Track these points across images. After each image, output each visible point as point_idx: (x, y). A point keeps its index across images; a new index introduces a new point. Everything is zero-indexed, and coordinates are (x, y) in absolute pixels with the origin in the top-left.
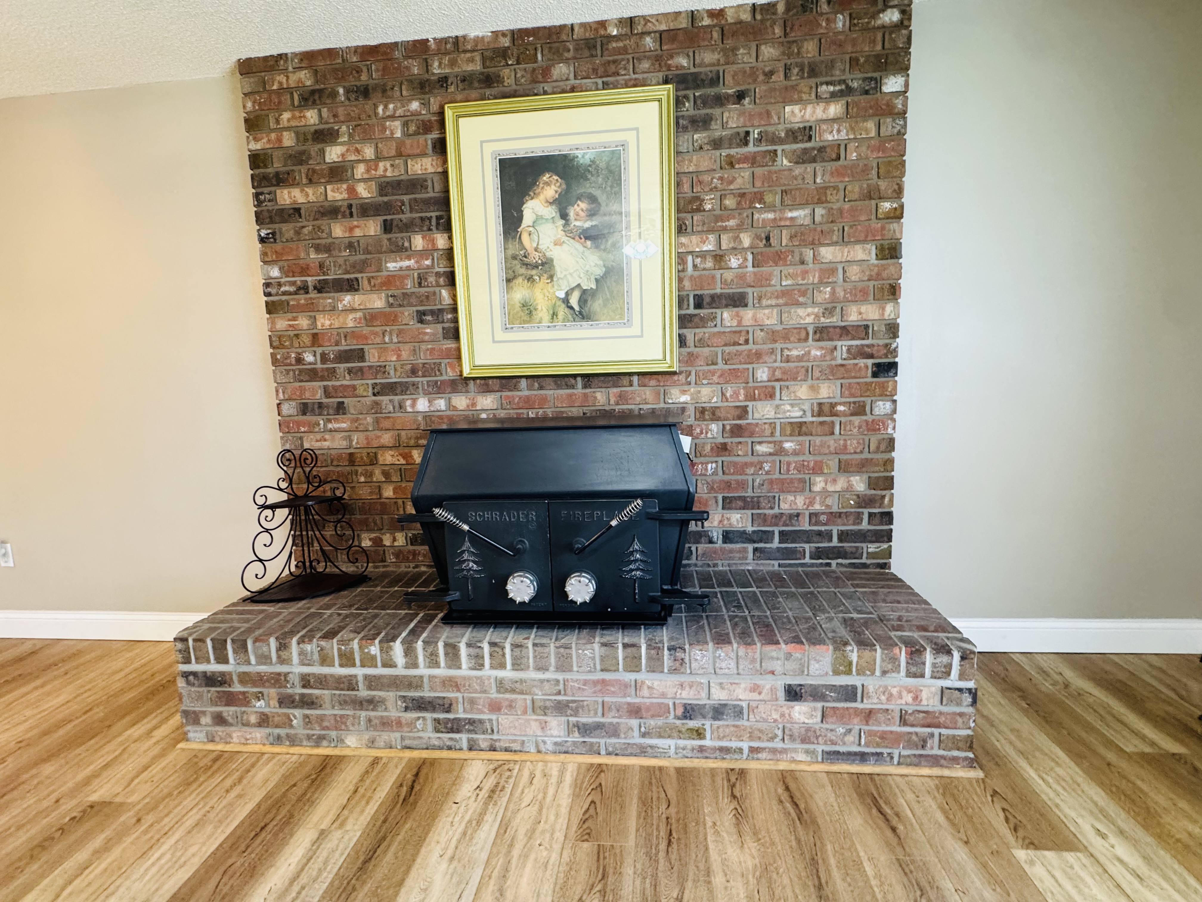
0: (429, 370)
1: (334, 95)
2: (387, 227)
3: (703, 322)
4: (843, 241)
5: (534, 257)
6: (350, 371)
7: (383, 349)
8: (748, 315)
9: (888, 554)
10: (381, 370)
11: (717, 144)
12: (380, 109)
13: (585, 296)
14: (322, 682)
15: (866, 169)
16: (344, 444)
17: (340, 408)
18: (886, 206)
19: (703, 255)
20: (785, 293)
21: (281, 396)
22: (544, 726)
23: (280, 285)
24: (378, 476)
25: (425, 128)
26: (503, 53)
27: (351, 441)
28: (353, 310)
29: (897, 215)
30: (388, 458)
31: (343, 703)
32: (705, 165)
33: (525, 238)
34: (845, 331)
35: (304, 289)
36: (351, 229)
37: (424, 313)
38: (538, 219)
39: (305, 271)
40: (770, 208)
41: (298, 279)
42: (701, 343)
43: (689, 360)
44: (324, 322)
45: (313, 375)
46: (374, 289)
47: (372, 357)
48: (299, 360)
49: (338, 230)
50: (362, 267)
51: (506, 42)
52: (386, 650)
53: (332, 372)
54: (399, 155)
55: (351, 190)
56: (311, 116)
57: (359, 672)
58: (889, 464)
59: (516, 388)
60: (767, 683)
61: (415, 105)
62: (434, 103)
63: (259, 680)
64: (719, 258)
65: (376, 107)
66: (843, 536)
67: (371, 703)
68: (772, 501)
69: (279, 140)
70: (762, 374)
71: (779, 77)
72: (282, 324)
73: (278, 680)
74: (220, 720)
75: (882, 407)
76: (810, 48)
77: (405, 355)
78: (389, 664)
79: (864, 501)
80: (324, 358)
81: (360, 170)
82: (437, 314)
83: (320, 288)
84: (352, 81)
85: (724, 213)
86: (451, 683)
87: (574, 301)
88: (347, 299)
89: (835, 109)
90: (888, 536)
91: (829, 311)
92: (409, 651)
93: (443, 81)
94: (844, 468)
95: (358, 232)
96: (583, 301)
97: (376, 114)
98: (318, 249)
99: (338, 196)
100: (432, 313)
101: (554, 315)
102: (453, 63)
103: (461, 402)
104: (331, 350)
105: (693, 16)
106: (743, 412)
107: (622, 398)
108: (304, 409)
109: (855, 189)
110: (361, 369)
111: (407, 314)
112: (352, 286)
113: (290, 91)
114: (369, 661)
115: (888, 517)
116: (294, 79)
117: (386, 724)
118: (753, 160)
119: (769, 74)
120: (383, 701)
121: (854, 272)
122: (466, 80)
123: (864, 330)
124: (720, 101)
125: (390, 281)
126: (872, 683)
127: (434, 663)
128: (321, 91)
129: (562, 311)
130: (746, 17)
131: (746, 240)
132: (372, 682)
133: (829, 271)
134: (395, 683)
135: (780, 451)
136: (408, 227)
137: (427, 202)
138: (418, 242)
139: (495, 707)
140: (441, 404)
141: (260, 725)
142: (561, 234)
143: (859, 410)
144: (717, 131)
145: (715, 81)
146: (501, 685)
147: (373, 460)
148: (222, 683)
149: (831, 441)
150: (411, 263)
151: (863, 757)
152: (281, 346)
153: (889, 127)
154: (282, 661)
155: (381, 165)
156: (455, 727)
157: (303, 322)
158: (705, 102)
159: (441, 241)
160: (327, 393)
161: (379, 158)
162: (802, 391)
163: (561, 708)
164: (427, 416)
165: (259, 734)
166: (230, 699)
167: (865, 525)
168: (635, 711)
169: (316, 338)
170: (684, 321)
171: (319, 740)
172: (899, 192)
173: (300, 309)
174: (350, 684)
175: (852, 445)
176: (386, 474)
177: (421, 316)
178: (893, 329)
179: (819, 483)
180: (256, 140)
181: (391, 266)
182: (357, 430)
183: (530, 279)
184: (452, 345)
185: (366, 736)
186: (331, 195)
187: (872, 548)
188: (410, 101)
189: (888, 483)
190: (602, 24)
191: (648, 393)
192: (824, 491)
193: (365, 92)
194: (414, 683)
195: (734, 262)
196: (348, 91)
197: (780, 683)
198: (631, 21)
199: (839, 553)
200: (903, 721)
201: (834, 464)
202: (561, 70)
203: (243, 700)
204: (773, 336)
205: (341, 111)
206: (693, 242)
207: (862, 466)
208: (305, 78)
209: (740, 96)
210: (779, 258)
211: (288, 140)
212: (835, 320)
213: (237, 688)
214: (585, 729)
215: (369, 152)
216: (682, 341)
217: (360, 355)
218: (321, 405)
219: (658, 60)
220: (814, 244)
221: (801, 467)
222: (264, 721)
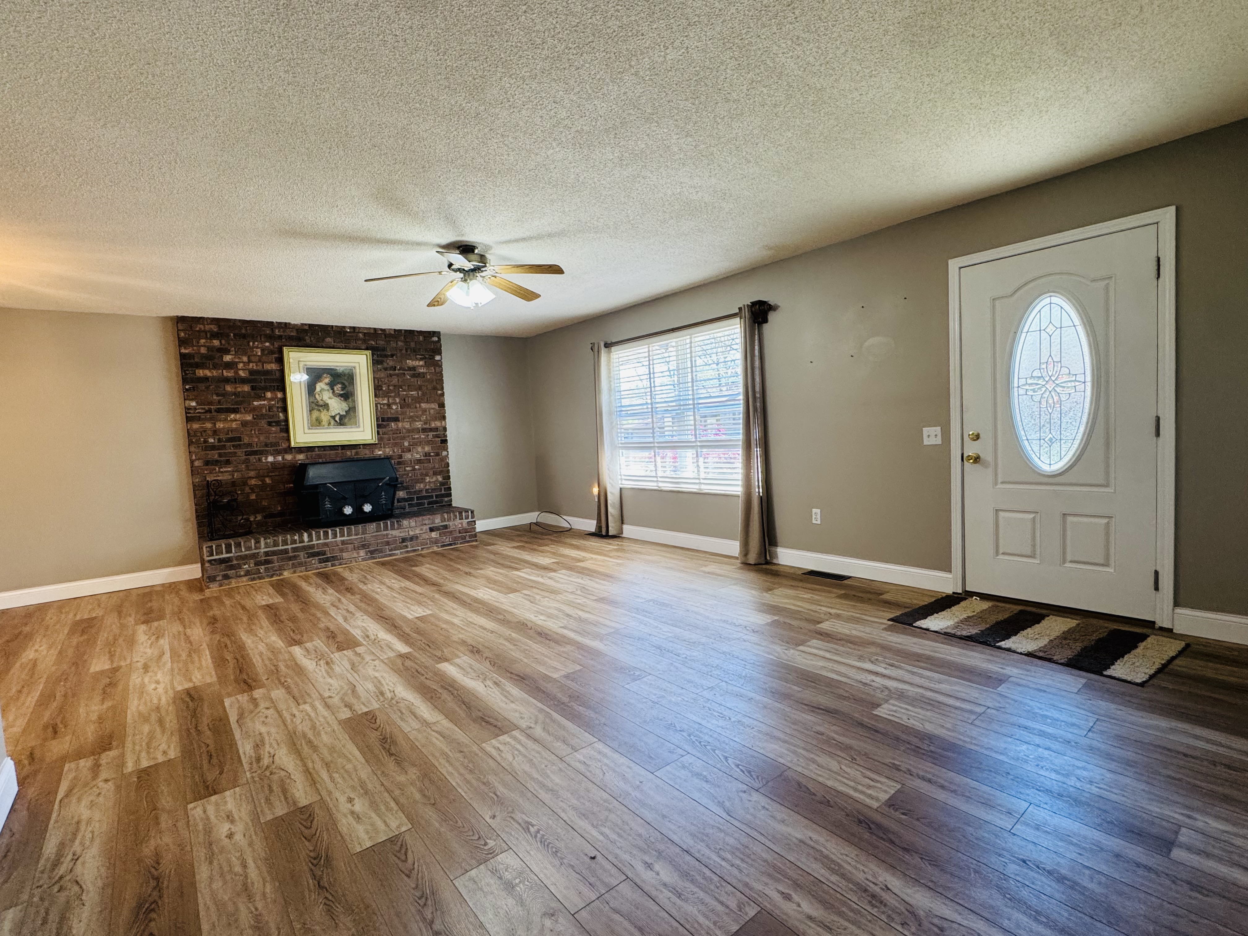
0: (273, 445)
1: (228, 336)
2: (253, 388)
3: (385, 427)
4: (427, 402)
5: (321, 403)
6: (233, 446)
7: (251, 436)
8: (400, 424)
9: (451, 501)
10: (250, 445)
11: (386, 369)
12: (251, 344)
13: (342, 417)
14: (274, 553)
15: (433, 381)
16: (230, 477)
17: (228, 462)
18: (440, 392)
19: (384, 404)
20: (411, 417)
21: (194, 457)
22: (358, 553)
23: (196, 409)
24: (247, 490)
25: (272, 352)
26: (305, 331)
27: (233, 476)
28: (236, 420)
29: (443, 395)
30: (253, 482)
31: (282, 560)
32: (382, 375)
33: (317, 396)
34: (431, 430)
35: (210, 411)
36: (236, 388)
37: (271, 422)
38: (322, 390)
39: (211, 403)
40: (404, 391)
41: (207, 407)
42: (384, 434)
43: (380, 439)
44: (219, 425)
45: (213, 447)
46: (247, 412)
47: (246, 440)
48: (206, 441)
49: (229, 388)
50: (241, 403)
51: (307, 327)
52: (301, 536)
53: (224, 447)
54: (260, 361)
55: (236, 373)
56: (216, 343)
57: (289, 547)
58: (448, 471)
59: (313, 451)
60: (425, 527)
61: (267, 344)
62: (276, 345)
63: (245, 558)
64: (389, 405)
65: (249, 342)
66: (437, 496)
67: (295, 557)
68: (413, 487)
69: (199, 350)
70: (406, 444)
71: (404, 351)
72: (196, 426)
73: (254, 556)
74: (226, 577)
75: (444, 453)
76: (413, 345)
77: (262, 439)
78: (303, 542)
79: (442, 484)
80: (220, 440)
81: (241, 366)
82: (278, 423)
83: (219, 411)
84: (237, 331)
85: (389, 391)
86: (326, 544)
87: (337, 418)
88: (232, 416)
89: (421, 363)
90: (450, 495)
91: (425, 423)
92: (310, 536)
93: (280, 337)
94: (435, 474)
95: (239, 390)
96: (341, 419)
97: (249, 345)
98: (218, 395)
99: (229, 375)
100: (275, 422)
101: (329, 424)
102: (284, 331)
103: (289, 457)
104: (223, 436)
105: (375, 329)
106: (400, 457)
107: (357, 453)
108: (207, 463)
109: (430, 387)
110: (240, 445)
111: (263, 423)
112: (235, 411)
113: (205, 332)
114: (294, 542)
115: (450, 489)
116: (207, 327)
117: (301, 564)
118: (397, 375)
119: (401, 350)
120: (299, 556)
121: (432, 411)
122: (290, 338)
123: (436, 429)
124: (386, 356)
125: (255, 409)
126: (451, 523)
127: (319, 538)
128: (221, 334)
129: (333, 422)
130: (393, 333)
131: (398, 400)
132: (295, 550)
133: (424, 411)
134: (304, 548)
135: (414, 469)
136: (266, 389)
137: (273, 380)
138: (269, 395)
139: (342, 551)
140: (280, 458)
141: (245, 575)
142: (331, 395)
143: (437, 454)
144: (385, 365)
145: (384, 349)
146: (343, 542)
147: (245, 484)
148: (227, 562)
149: (430, 465)
150: (266, 402)
151: (451, 545)
152: (195, 436)
153: (438, 369)
154: (256, 548)
155: (251, 365)
156: (327, 560)
157: (209, 425)
158: (381, 356)
159: (280, 395)
160: (220, 455)
161: (250, 361)
162: (420, 449)
163: (363, 546)
164: (272, 463)
165: (245, 579)
166: (232, 567)
167: (443, 492)
168: (388, 543)
169: (215, 432)
170: (379, 426)
171: (272, 576)
172: (442, 389)
173: (206, 419)
174: (286, 551)
175: (437, 466)
176: (252, 489)
177: (270, 424)
178: (445, 429)
179: (428, 479)
180: (185, 348)
181: (255, 403)
182: (237, 471)
183: (319, 410)
184: (285, 435)
185: (292, 571)
186: (225, 373)
187: (446, 499)
188: (266, 342)
189: (449, 477)
190: (344, 327)
191: (367, 452)
192: (429, 482)
193: (244, 337)
194: (312, 547)
195: (394, 407)
196: (234, 335)
197: (428, 527)
198: (354, 328)
199: (436, 502)
200: (460, 533)
201: (431, 472)
202: (328, 340)
203: (239, 567)
204: (409, 431)
205: (232, 342)
206: (380, 400)
207: (440, 473)
208: (214, 328)
209: (392, 356)
210: (408, 406)
211: (203, 350)
212: (427, 426)
213: (235, 562)
214: (372, 552)
215: (245, 359)
216: (378, 433)
217: (239, 439)
218: (217, 461)
219: (364, 341)
220: (420, 403)
221: (422, 474)
222: (248, 573)
